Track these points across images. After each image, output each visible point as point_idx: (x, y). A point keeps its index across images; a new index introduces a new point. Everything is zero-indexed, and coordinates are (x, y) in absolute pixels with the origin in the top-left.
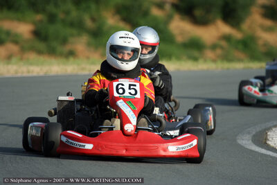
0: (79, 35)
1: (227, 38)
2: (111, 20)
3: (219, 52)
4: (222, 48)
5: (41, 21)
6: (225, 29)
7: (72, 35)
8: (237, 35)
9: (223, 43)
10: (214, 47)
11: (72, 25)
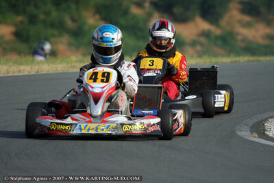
0: (60, 35)
1: (206, 34)
2: (91, 20)
3: (199, 48)
4: (201, 44)
5: (22, 22)
6: (204, 25)
7: (53, 36)
8: (218, 32)
9: (202, 40)
10: (194, 44)
11: (52, 25)
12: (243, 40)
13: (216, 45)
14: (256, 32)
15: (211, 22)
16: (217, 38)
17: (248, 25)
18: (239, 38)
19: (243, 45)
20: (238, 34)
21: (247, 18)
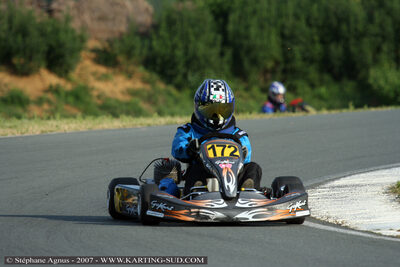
1: (54, 90)
3: (46, 106)
4: (49, 102)
6: (52, 79)
8: (68, 87)
9: (49, 96)
10: (40, 102)
12: (99, 97)
13: (67, 103)
14: (115, 86)
15: (60, 76)
16: (68, 94)
17: (104, 78)
18: (95, 93)
19: (99, 102)
20: (93, 89)
21: (102, 70)
